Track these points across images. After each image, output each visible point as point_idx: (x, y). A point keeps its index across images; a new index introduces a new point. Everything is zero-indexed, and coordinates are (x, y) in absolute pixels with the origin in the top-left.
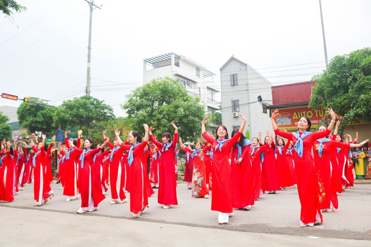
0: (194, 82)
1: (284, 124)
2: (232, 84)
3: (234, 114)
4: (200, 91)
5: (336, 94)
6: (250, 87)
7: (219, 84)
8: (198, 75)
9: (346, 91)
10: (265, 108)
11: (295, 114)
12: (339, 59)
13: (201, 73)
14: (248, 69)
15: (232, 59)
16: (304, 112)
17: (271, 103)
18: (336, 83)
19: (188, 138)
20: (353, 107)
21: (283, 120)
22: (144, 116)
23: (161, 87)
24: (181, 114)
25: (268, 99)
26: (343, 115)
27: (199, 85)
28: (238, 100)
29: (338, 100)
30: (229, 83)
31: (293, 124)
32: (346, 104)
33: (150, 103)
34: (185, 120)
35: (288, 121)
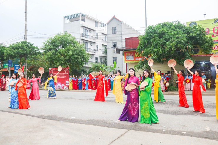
0: (94, 30)
1: (130, 59)
2: (113, 33)
3: (114, 50)
4: (97, 35)
5: (147, 47)
8: (96, 26)
10: (119, 50)
11: (136, 54)
14: (122, 24)
15: (114, 18)
17: (125, 48)
18: (146, 41)
21: (129, 57)
22: (51, 55)
28: (116, 42)
31: (135, 60)
33: (55, 47)
34: (73, 57)
35: (132, 58)
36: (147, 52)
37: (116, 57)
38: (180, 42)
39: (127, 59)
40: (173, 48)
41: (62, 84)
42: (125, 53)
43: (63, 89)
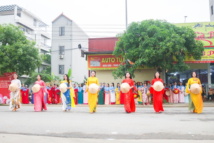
0: (32, 30)
1: (95, 66)
2: (61, 34)
3: (61, 56)
4: (35, 37)
5: (131, 48)
6: (73, 37)
7: (51, 33)
8: (35, 25)
9: (137, 46)
10: (83, 53)
11: (103, 59)
12: (134, 25)
13: (38, 23)
14: (73, 24)
15: (62, 15)
16: (110, 58)
17: (87, 50)
18: (132, 40)
19: (24, 72)
20: (141, 57)
21: (94, 63)
23: (5, 31)
24: (20, 53)
25: (86, 47)
26: (134, 62)
27: (35, 32)
28: (64, 47)
29: (132, 52)
30: (58, 33)
31: (101, 66)
32: (136, 55)
34: (23, 58)
35: (98, 64)
36: (132, 54)
37: (64, 65)
38: (179, 43)
39: (91, 66)
40: (171, 49)
41: (3, 96)
42: (90, 57)
43: (5, 103)
